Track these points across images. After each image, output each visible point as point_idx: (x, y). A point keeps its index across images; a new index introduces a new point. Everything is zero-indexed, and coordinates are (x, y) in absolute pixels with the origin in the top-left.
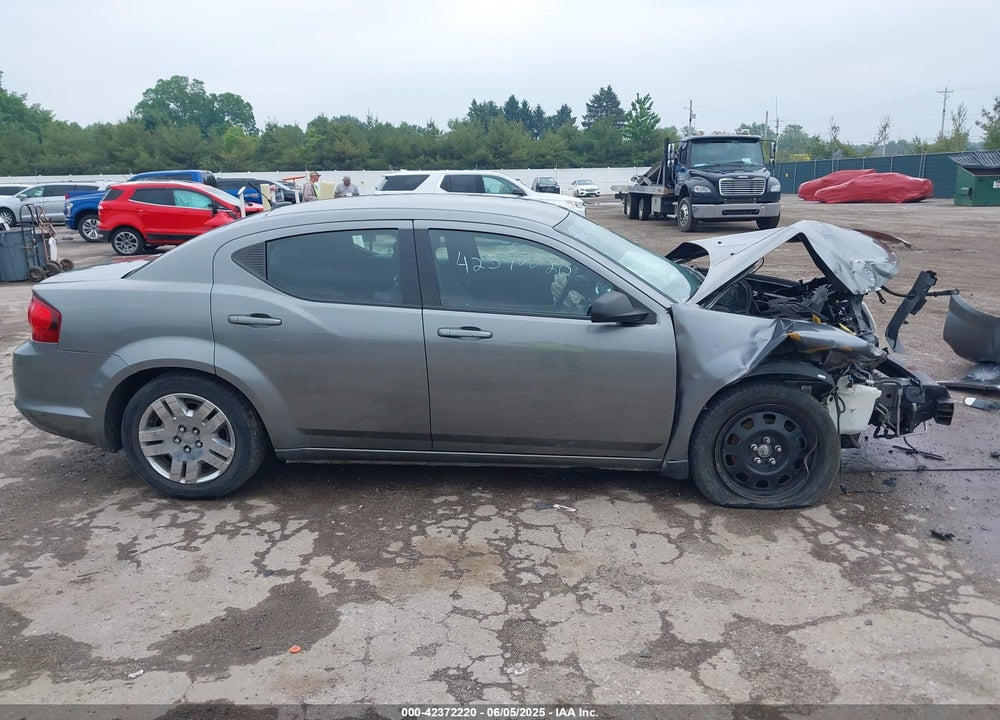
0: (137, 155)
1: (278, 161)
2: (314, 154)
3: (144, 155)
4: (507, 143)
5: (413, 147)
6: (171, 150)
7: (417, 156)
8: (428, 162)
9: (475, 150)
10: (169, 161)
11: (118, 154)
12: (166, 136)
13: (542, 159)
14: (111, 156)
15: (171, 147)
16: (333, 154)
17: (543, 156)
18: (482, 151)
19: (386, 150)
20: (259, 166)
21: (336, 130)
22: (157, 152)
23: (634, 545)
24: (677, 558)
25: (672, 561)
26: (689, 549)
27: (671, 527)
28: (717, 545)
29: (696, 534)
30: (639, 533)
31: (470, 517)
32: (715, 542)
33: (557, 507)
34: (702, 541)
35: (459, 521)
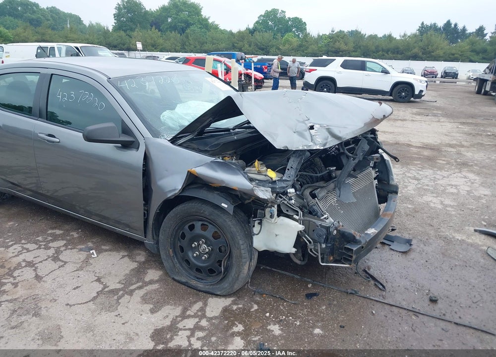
0: (244, 46)
1: (306, 51)
2: (325, 48)
3: (246, 46)
4: (432, 46)
5: (377, 47)
6: (259, 44)
7: (378, 51)
8: (384, 55)
9: (412, 50)
10: (257, 49)
11: (236, 45)
12: (257, 37)
13: (451, 56)
14: (233, 46)
15: (259, 42)
16: (333, 49)
17: (453, 55)
18: (416, 50)
19: (362, 47)
20: (297, 54)
21: (338, 37)
22: (253, 44)
23: (77, 287)
24: (80, 304)
25: (74, 305)
26: (99, 300)
27: (119, 283)
28: (118, 303)
29: (121, 292)
30: (96, 281)
31: (44, 245)
32: (120, 301)
33: (91, 252)
34: (116, 297)
35: (34, 246)
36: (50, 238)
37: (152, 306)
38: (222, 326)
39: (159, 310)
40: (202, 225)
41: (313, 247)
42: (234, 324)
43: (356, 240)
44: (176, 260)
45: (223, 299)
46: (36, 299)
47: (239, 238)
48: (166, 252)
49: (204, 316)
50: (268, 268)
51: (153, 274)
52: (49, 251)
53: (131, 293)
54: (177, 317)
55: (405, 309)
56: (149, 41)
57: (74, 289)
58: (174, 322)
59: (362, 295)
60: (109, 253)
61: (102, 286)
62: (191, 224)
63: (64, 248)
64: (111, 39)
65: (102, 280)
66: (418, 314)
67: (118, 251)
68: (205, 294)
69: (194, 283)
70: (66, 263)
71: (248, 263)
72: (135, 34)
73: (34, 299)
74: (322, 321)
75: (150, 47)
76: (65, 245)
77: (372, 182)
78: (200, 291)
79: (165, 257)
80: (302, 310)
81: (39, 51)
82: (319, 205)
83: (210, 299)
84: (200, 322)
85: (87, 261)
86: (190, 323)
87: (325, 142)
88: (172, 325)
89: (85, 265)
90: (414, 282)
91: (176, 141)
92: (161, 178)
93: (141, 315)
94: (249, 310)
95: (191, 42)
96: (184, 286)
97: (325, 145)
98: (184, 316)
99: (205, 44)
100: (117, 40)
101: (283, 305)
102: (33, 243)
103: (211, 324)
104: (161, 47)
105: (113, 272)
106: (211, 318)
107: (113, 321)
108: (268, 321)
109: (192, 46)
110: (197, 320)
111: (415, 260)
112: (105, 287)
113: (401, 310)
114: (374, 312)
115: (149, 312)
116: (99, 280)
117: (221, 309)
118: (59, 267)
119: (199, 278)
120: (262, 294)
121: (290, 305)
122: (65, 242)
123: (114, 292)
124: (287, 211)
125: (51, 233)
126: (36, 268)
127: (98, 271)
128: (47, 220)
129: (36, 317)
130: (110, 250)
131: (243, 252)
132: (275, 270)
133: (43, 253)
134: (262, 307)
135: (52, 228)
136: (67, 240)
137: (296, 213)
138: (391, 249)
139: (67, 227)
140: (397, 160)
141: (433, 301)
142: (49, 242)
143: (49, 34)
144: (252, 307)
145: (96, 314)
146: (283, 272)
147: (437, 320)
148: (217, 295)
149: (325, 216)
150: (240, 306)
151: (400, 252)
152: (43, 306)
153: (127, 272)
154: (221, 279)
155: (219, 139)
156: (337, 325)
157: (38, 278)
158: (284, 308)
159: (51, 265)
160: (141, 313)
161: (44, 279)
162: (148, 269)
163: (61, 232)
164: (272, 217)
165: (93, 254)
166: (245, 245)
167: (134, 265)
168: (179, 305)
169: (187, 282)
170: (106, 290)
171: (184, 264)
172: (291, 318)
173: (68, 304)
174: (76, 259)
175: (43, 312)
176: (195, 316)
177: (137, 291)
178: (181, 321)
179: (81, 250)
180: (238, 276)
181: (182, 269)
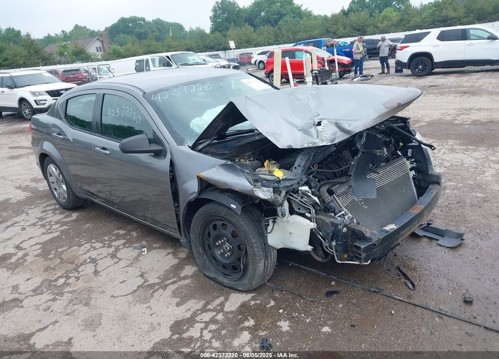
0: (338, 29)
3: (341, 29)
10: (353, 31)
12: (353, 18)
14: (328, 31)
20: (398, 30)
23: (124, 281)
24: (121, 296)
25: (117, 297)
26: (137, 293)
27: (158, 278)
28: (152, 296)
29: (157, 286)
30: (140, 276)
31: (108, 244)
32: (154, 294)
33: (143, 249)
34: (151, 291)
35: (101, 245)
36: (114, 238)
37: (179, 300)
38: (235, 321)
39: (185, 303)
40: (223, 224)
41: (327, 245)
42: (247, 319)
43: (366, 237)
44: (206, 257)
45: (244, 295)
46: (90, 290)
47: (251, 237)
48: (198, 250)
49: (222, 310)
50: (296, 265)
51: (189, 270)
52: (110, 249)
53: (165, 288)
54: (198, 310)
55: (430, 310)
56: (243, 38)
57: (121, 283)
58: (195, 315)
59: (387, 294)
60: (158, 250)
61: (143, 281)
62: (214, 223)
63: (122, 247)
64: (208, 41)
65: (144, 275)
66: (444, 316)
67: (165, 248)
68: (229, 289)
69: (221, 278)
70: (120, 259)
71: (263, 260)
72: (229, 33)
73: (88, 291)
74: (334, 319)
75: (245, 44)
76: (124, 244)
77: (408, 174)
78: (225, 286)
79: (196, 254)
80: (317, 307)
81: (137, 64)
82: (338, 201)
83: (233, 294)
84: (217, 315)
85: (137, 259)
86: (207, 317)
87: (334, 137)
88: (191, 317)
89: (135, 261)
90: (452, 281)
91: (196, 147)
92: (185, 182)
93: (168, 307)
94: (265, 306)
95: (284, 33)
96: (212, 281)
97: (334, 140)
98: (204, 310)
99: (298, 34)
100: (213, 41)
101: (300, 302)
102: (100, 242)
103: (226, 318)
104: (255, 42)
105: (156, 268)
106: (228, 313)
107: (143, 312)
108: (280, 317)
109: (285, 37)
110: (214, 313)
111: (463, 257)
112: (146, 281)
113: (425, 311)
114: (393, 312)
115: (175, 305)
116: (142, 276)
117: (239, 304)
118: (114, 263)
119: (226, 274)
120: (283, 291)
121: (306, 303)
122: (124, 241)
123: (152, 286)
124: (299, 209)
125: (116, 233)
126: (97, 264)
127: (143, 267)
128: (116, 221)
129: (86, 306)
130: (159, 248)
131: (256, 250)
132: (303, 267)
133: (105, 251)
134: (278, 303)
135: (118, 229)
136: (126, 239)
137: (309, 211)
138: (438, 244)
139: (130, 227)
140: (433, 148)
141: (468, 302)
142: (112, 241)
143: (154, 45)
144: (269, 303)
145: (131, 305)
146: (310, 269)
147: (464, 323)
148: (239, 291)
149: (343, 212)
150: (258, 302)
151: (448, 247)
152: (93, 297)
153: (168, 268)
154: (242, 276)
155: (241, 141)
156: (349, 323)
157: (96, 273)
158: (300, 305)
159: (109, 261)
160: (169, 306)
161: (100, 274)
162: (186, 265)
163: (124, 232)
164: (283, 215)
165: (144, 251)
166: (258, 244)
167: (176, 261)
168: (203, 299)
169: (215, 278)
170: (146, 284)
171: (213, 261)
172: (303, 315)
173: (112, 296)
174: (129, 257)
175: (92, 302)
176: (214, 310)
177: (170, 286)
178: (201, 314)
179: (135, 248)
180: (255, 272)
181: (211, 265)
